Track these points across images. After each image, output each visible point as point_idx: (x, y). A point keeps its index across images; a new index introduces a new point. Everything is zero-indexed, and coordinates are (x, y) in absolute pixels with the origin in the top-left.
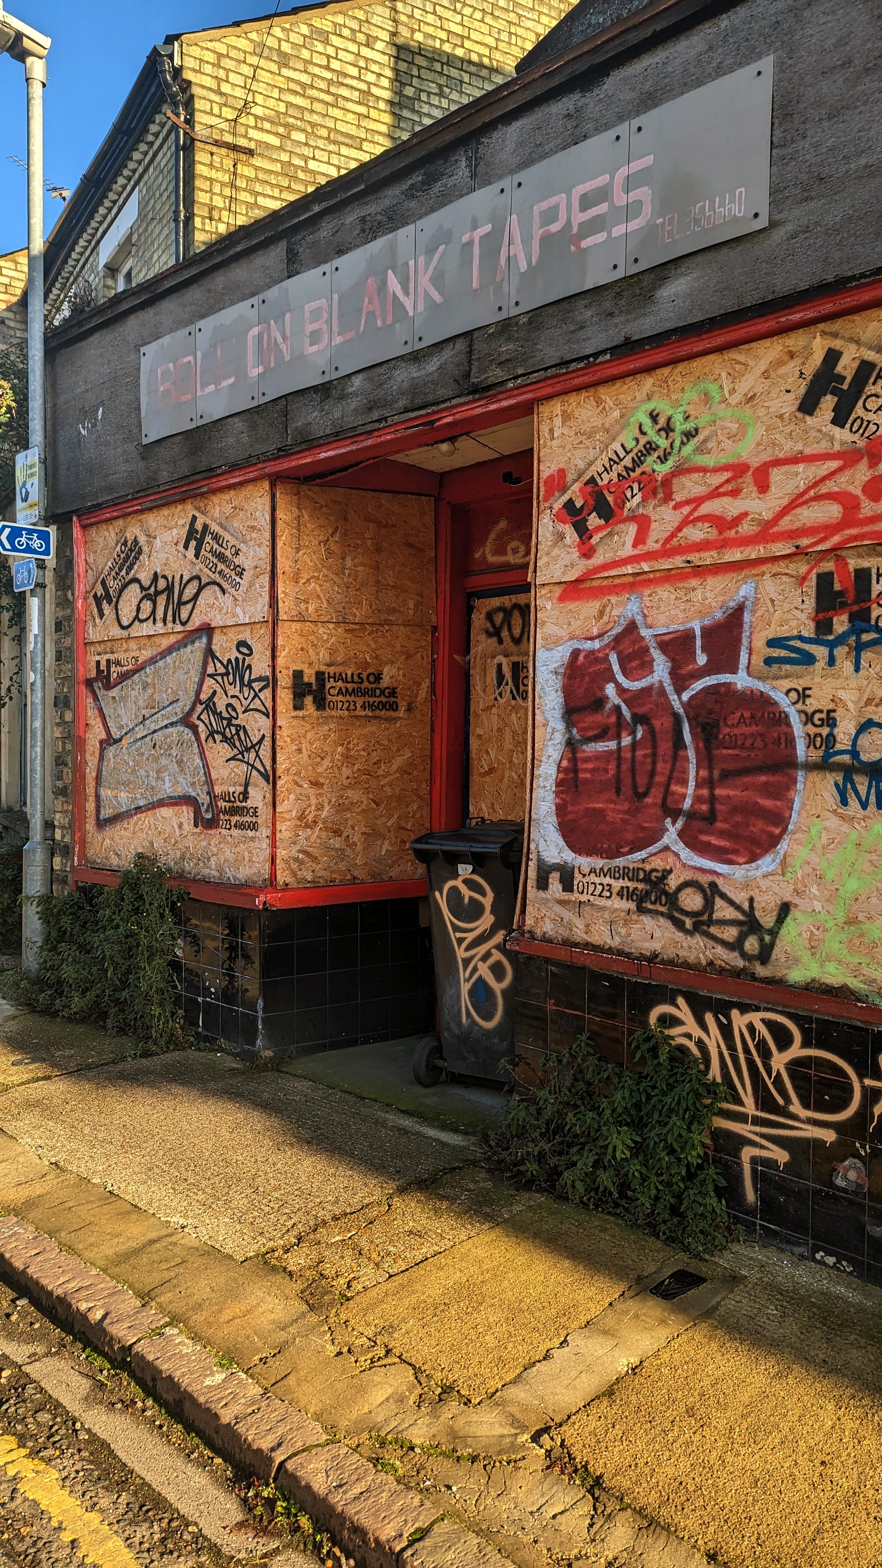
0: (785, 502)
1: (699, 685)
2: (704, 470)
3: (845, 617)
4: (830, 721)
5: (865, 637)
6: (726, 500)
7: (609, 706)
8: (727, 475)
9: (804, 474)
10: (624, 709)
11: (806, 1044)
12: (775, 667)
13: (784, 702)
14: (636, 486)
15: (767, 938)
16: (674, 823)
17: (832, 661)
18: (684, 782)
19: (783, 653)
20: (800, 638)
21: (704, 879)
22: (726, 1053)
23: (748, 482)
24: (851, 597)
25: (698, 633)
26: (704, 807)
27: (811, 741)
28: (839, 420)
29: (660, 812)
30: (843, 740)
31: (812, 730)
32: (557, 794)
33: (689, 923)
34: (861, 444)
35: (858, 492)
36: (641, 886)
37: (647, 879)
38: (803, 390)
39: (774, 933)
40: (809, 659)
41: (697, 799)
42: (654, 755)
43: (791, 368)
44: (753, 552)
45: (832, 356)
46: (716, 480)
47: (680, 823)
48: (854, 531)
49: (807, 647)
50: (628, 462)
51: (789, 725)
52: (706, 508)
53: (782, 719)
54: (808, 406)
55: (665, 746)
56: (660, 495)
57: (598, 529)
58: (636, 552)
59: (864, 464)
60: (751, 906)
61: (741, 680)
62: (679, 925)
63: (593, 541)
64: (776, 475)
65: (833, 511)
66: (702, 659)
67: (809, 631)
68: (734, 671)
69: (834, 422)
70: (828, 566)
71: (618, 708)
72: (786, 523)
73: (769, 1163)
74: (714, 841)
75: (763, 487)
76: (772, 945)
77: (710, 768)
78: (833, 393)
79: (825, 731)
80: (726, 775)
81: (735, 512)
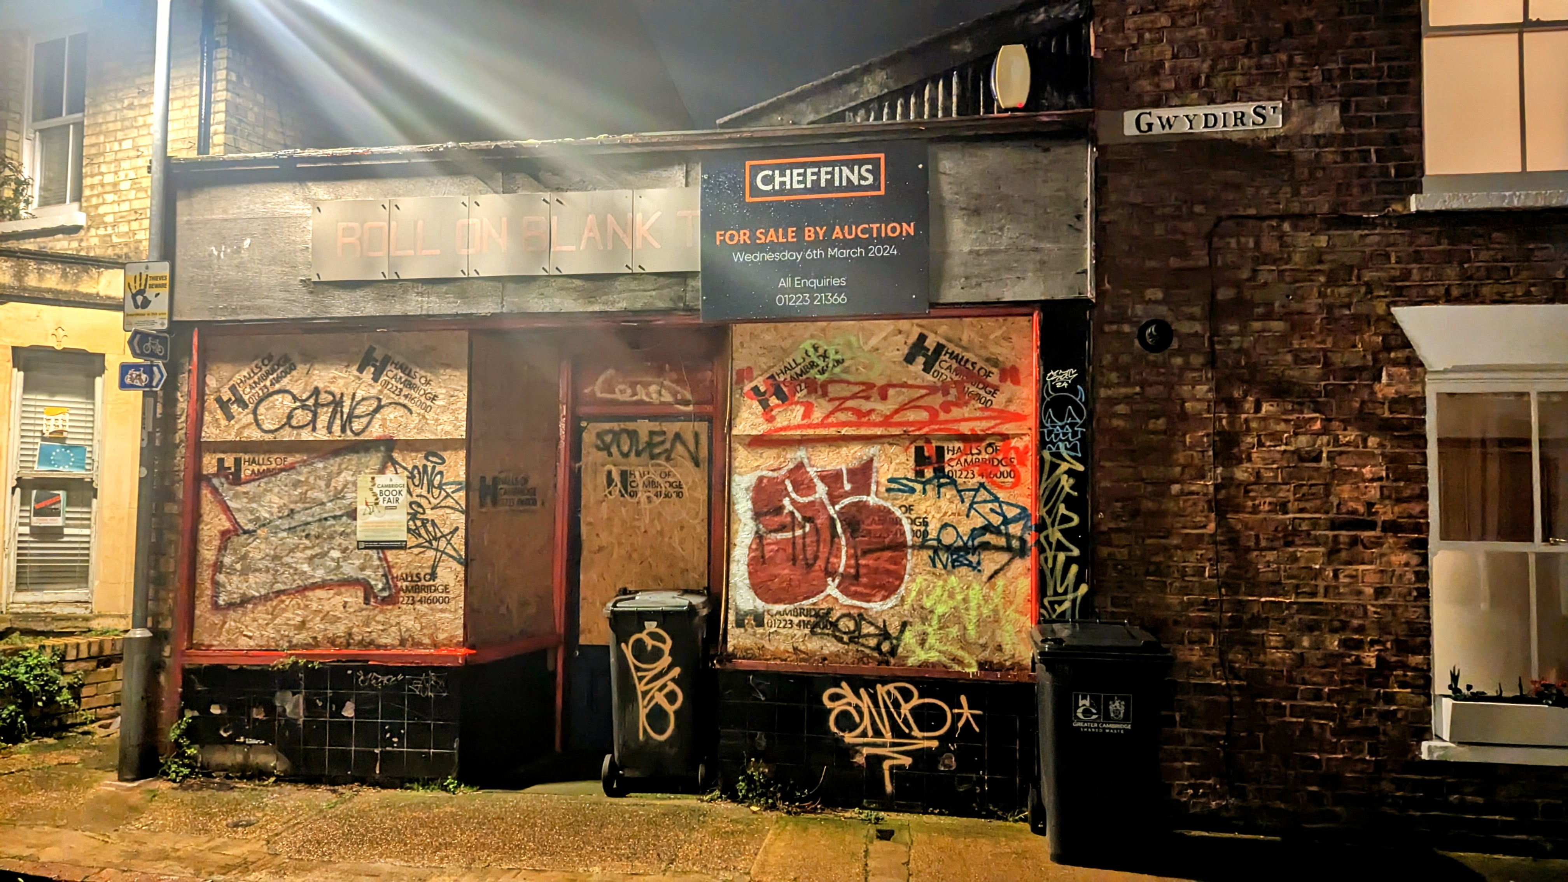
0: (896, 407)
1: (846, 501)
2: (848, 383)
3: (931, 470)
4: (926, 524)
5: (942, 481)
6: (862, 401)
7: (786, 511)
8: (862, 388)
9: (907, 395)
10: (797, 514)
11: (920, 697)
12: (892, 494)
13: (898, 513)
14: (803, 386)
15: (895, 642)
16: (833, 580)
17: (924, 491)
18: (839, 557)
19: (896, 486)
20: (907, 479)
21: (854, 612)
22: (873, 710)
23: (874, 392)
24: (934, 459)
25: (845, 472)
26: (852, 571)
27: (914, 533)
28: (927, 368)
29: (822, 574)
30: (933, 534)
31: (915, 528)
32: (748, 565)
33: (846, 638)
34: (939, 384)
35: (937, 407)
36: (813, 619)
37: (817, 615)
38: (906, 351)
39: (898, 639)
40: (913, 491)
41: (847, 566)
42: (818, 541)
43: (900, 338)
44: (879, 431)
45: (922, 338)
46: (857, 389)
47: (837, 581)
48: (937, 427)
49: (911, 484)
50: (798, 370)
51: (901, 525)
52: (849, 404)
53: (898, 522)
54: (910, 359)
55: (826, 535)
56: (820, 392)
57: (777, 406)
58: (805, 422)
59: (940, 394)
60: (885, 626)
61: (872, 500)
62: (840, 640)
63: (773, 413)
64: (891, 392)
65: (924, 415)
66: (848, 487)
67: (911, 475)
68: (868, 495)
69: (924, 370)
70: (920, 443)
71: (792, 513)
72: (897, 418)
73: (900, 767)
74: (859, 589)
75: (884, 397)
76: (898, 645)
77: (855, 548)
78: (923, 356)
79: (922, 528)
80: (865, 553)
81: (868, 409)
